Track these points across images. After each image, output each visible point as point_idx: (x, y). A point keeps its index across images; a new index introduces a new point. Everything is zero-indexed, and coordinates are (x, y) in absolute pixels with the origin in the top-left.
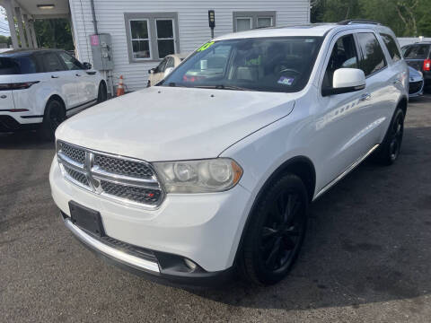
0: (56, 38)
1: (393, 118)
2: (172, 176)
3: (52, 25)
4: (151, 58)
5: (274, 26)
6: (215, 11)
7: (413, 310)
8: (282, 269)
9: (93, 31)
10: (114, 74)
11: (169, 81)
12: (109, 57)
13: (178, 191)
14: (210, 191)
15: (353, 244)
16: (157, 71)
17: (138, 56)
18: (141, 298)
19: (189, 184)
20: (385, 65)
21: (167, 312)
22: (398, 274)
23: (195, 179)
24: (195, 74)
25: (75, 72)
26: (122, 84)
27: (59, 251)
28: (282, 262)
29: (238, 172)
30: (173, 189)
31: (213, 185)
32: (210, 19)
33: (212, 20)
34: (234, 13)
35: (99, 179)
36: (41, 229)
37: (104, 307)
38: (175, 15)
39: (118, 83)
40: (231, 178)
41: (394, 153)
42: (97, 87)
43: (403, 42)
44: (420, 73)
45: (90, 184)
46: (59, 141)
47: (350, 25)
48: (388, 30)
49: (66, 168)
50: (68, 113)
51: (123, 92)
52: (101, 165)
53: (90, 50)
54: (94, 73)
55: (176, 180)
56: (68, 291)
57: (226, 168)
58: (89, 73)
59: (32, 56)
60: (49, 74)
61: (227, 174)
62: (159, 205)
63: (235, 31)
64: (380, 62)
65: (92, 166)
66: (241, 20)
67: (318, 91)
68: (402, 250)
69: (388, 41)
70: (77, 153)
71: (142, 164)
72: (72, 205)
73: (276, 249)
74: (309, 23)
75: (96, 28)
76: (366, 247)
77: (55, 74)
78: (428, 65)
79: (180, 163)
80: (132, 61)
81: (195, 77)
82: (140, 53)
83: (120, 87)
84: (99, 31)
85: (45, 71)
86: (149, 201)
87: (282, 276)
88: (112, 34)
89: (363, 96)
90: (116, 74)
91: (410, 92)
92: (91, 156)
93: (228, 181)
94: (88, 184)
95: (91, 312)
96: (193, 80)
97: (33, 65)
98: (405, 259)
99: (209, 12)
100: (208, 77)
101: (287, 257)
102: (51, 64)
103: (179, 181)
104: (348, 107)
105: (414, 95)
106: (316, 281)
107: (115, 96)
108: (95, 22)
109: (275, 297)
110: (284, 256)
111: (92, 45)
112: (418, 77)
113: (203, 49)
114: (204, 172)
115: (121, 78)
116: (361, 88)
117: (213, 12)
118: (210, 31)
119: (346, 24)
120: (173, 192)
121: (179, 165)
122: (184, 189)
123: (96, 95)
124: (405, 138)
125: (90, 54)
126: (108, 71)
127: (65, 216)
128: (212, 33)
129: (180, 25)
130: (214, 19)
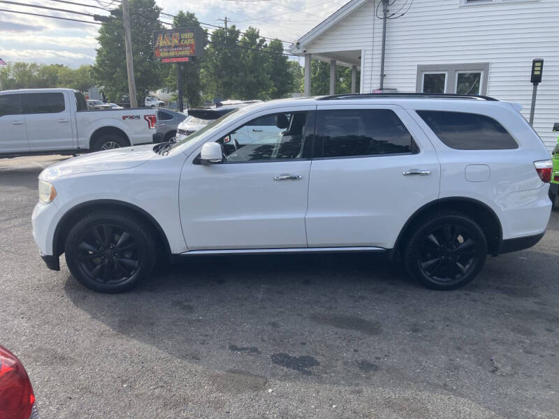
9: (379, 86)
29: (54, 193)
32: (533, 71)
33: (537, 73)
38: (486, 66)
75: (382, 83)
84: (385, 86)
99: (534, 62)
108: (383, 76)
117: (542, 62)
118: (532, 88)
128: (535, 91)
129: (490, 84)
130: (541, 71)
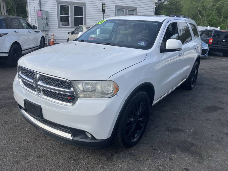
0: (17, 11)
1: (193, 66)
2: (81, 89)
3: (15, 3)
4: (70, 26)
5: (136, 15)
6: (106, 4)
7: (199, 162)
8: (135, 140)
9: (39, 9)
10: (50, 33)
11: (81, 39)
12: (47, 24)
13: (85, 97)
14: (101, 97)
15: (171, 129)
16: (73, 33)
17: (63, 25)
18: (60, 152)
19: (90, 93)
20: (191, 39)
21: (75, 160)
22: (192, 144)
23: (94, 91)
24: (94, 36)
25: (28, 30)
26: (53, 39)
27: (16, 126)
28: (135, 136)
29: (116, 88)
30: (81, 95)
31: (103, 95)
32: (103, 8)
33: (104, 9)
34: (116, 6)
35: (41, 88)
36: (5, 114)
37: (40, 157)
38: (84, 4)
39: (51, 38)
40: (113, 91)
41: (193, 84)
42: (40, 40)
43: (200, 29)
44: (207, 45)
45: (36, 90)
46: (20, 67)
47: (176, 18)
48: (193, 22)
49: (23, 81)
50: (23, 52)
51: (54, 43)
52: (43, 81)
53: (36, 19)
54: (38, 32)
55: (84, 91)
56: (21, 148)
57: (110, 86)
58: (36, 32)
59: (4, 20)
60: (14, 30)
61: (111, 89)
62: (74, 103)
63: (115, 16)
64: (189, 37)
65: (38, 81)
66: (119, 10)
67: (159, 50)
68: (195, 132)
69: (193, 28)
70: (30, 74)
71: (66, 82)
72: (25, 101)
73: (132, 129)
74: (154, 15)
75: (40, 8)
76: (177, 130)
77: (17, 30)
78: (211, 41)
79: (87, 82)
80: (59, 27)
81: (94, 38)
82: (64, 23)
83: (52, 40)
84: (42, 9)
85: (11, 28)
86: (68, 101)
87: (135, 143)
88: (49, 11)
89: (180, 54)
90: (51, 33)
91: (202, 54)
92: (38, 76)
93: (111, 93)
94: (35, 91)
95: (33, 159)
96: (92, 39)
97: (4, 24)
98: (196, 137)
99: (103, 4)
100: (100, 38)
101: (138, 134)
102: (14, 25)
103: (86, 91)
104: (174, 59)
105: (204, 56)
106: (152, 146)
107: (49, 45)
108: (40, 4)
109: (131, 154)
110: (136, 133)
111: (38, 16)
112: (206, 47)
113: (100, 23)
114: (99, 87)
115: (53, 35)
116: (180, 50)
117: (105, 4)
118: (103, 15)
119: (174, 17)
120: (82, 97)
121: (86, 83)
122: (88, 96)
123: (39, 44)
124: (198, 77)
125: (37, 21)
126: (46, 31)
127: (21, 107)
128: (104, 16)
129: (87, 10)
130: (105, 8)
